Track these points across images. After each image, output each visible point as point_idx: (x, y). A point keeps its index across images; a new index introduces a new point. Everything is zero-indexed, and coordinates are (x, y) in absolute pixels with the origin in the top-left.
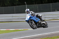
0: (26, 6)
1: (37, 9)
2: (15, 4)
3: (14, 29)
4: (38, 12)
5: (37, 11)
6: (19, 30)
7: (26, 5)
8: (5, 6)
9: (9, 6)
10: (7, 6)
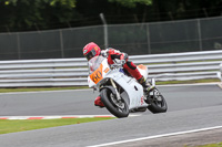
0: (103, 29)
1: (146, 41)
2: (62, 20)
3: (59, 117)
4: (149, 50)
5: (146, 46)
6: (79, 121)
7: (105, 26)
8: (25, 28)
9: (41, 29)
10: (34, 29)
